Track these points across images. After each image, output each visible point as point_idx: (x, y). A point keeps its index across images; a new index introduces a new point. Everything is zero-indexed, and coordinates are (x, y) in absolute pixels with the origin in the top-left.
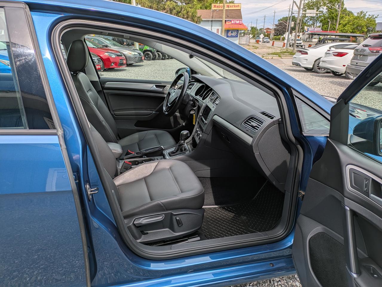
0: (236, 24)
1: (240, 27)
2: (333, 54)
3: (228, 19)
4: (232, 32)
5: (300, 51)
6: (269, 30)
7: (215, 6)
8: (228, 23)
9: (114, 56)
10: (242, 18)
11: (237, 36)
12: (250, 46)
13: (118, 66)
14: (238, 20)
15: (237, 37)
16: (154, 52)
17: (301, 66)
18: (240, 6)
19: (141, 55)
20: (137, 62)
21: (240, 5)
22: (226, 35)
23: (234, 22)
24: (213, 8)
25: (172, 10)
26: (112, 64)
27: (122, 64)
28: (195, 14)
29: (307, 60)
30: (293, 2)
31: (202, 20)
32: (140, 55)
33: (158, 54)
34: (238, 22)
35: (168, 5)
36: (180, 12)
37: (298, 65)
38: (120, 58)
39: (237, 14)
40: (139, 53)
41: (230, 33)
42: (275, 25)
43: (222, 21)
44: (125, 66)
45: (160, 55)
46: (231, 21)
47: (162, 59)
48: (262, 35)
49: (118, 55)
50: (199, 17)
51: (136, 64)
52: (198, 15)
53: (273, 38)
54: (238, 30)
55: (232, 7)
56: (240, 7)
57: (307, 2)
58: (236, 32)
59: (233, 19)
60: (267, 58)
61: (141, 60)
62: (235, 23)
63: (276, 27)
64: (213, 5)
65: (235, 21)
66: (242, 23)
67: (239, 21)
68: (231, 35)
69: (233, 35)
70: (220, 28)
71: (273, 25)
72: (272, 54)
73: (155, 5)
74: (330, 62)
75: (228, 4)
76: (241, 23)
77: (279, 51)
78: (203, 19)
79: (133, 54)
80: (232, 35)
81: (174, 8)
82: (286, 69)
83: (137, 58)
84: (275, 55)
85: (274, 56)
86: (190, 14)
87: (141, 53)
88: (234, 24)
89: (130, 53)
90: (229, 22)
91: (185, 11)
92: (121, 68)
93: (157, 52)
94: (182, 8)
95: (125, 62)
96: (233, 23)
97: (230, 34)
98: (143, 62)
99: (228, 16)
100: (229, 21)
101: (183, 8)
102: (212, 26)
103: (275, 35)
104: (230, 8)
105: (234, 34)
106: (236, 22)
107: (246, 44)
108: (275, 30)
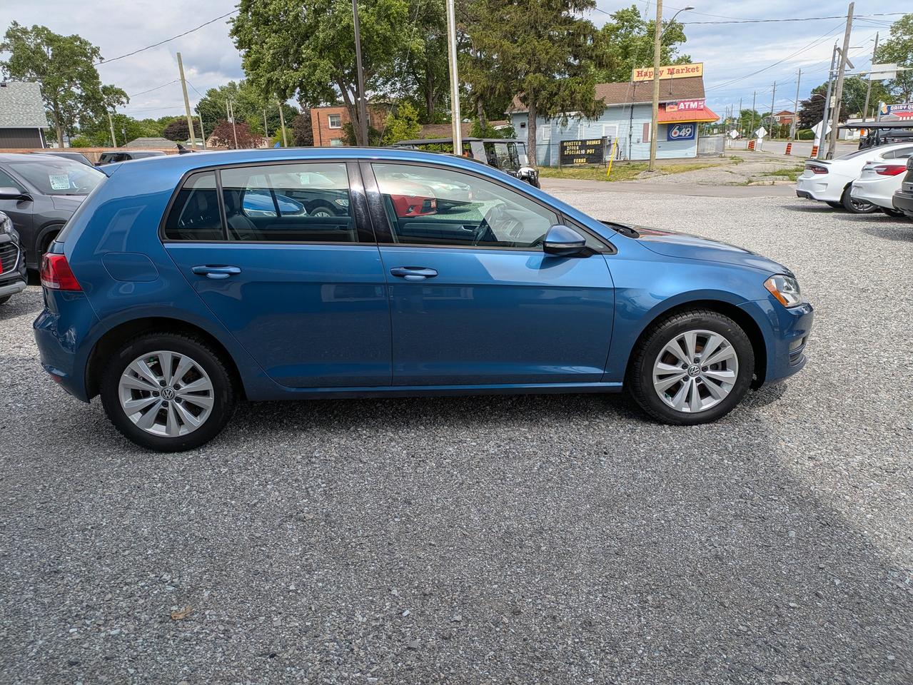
0: (689, 109)
1: (700, 117)
2: (877, 171)
3: (671, 101)
4: (680, 129)
5: (813, 167)
6: (787, 117)
7: (639, 74)
8: (671, 108)
10: (704, 97)
11: (694, 135)
12: (724, 157)
14: (694, 101)
15: (693, 138)
17: (814, 199)
18: (700, 69)
19: (466, 190)
21: (700, 66)
22: (666, 135)
23: (685, 106)
24: (635, 78)
25: (539, 91)
28: (589, 95)
29: (827, 184)
30: (835, 51)
31: (607, 108)
32: (463, 190)
34: (694, 105)
35: (530, 82)
36: (556, 94)
37: (808, 196)
39: (694, 87)
40: (461, 187)
41: (675, 130)
42: (802, 102)
43: (651, 105)
44: (432, 213)
46: (677, 104)
48: (762, 129)
50: (601, 102)
51: (456, 208)
52: (597, 98)
53: (796, 135)
54: (695, 123)
55: (681, 71)
56: (700, 71)
57: (886, 42)
58: (691, 128)
59: (683, 100)
60: (761, 183)
62: (687, 107)
63: (802, 109)
64: (635, 71)
65: (687, 104)
66: (704, 107)
67: (696, 103)
68: (679, 136)
69: (683, 134)
70: (650, 121)
71: (796, 104)
72: (773, 174)
73: (500, 83)
74: (871, 189)
75: (671, 67)
76: (702, 107)
77: (793, 168)
78: (608, 105)
79: (451, 188)
80: (681, 136)
81: (544, 88)
82: (785, 207)
84: (781, 177)
85: (776, 179)
86: (579, 97)
87: (466, 187)
88: (685, 110)
89: (445, 188)
90: (672, 106)
91: (567, 92)
94: (560, 85)
96: (683, 108)
97: (675, 133)
99: (671, 94)
100: (672, 103)
101: (563, 85)
102: (631, 118)
103: (801, 128)
104: (675, 76)
105: (685, 132)
106: (689, 105)
107: (715, 154)
108: (801, 114)
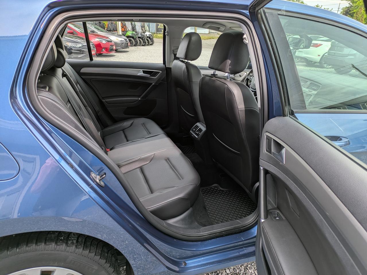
9: (104, 42)
13: (109, 52)
16: (136, 38)
19: (127, 41)
20: (123, 48)
26: (103, 50)
27: (112, 50)
33: (139, 40)
38: (110, 43)
40: (125, 39)
44: (114, 52)
45: (141, 42)
47: (143, 45)
49: (108, 41)
51: (123, 50)
61: (127, 46)
79: (120, 39)
83: (124, 44)
87: (127, 39)
89: (117, 39)
92: (111, 54)
93: (138, 38)
95: (114, 48)
98: (129, 48)
